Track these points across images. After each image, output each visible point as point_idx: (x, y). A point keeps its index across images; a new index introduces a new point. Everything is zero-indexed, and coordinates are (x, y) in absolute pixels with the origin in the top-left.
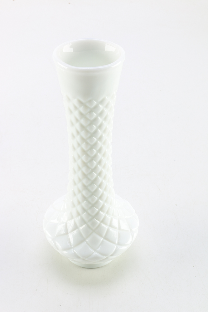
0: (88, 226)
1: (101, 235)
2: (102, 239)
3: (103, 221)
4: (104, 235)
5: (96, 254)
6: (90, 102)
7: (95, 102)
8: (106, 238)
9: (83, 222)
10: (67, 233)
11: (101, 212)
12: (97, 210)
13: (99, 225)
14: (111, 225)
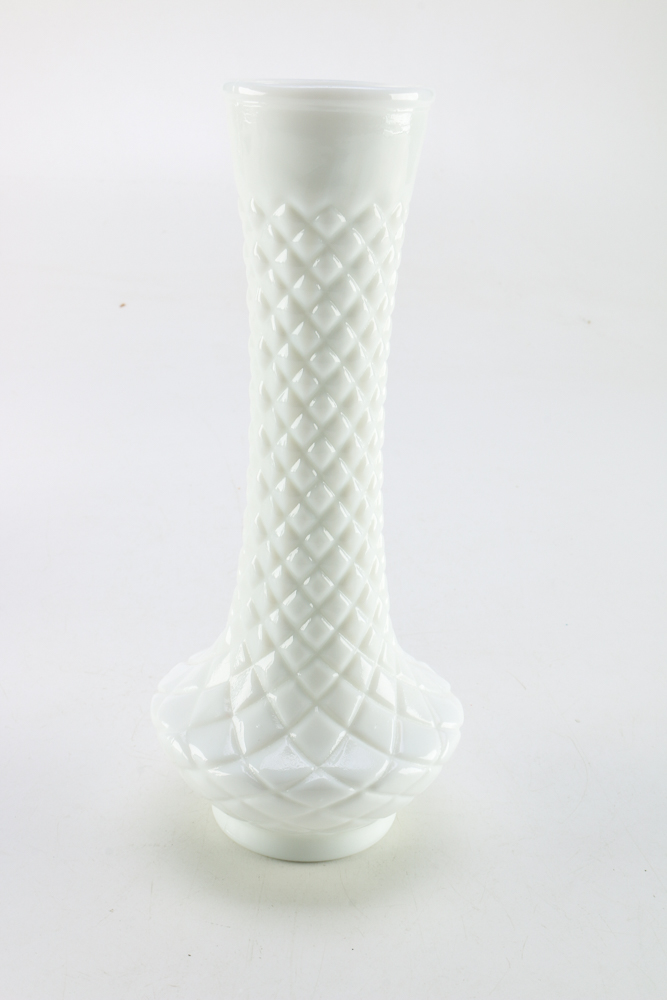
0: (299, 687)
1: (340, 720)
2: (343, 733)
3: (346, 674)
4: (350, 720)
5: (319, 776)
6: (327, 214)
7: (342, 219)
8: (355, 731)
9: (283, 671)
10: (228, 716)
11: (343, 641)
12: (331, 628)
13: (335, 686)
14: (372, 692)
